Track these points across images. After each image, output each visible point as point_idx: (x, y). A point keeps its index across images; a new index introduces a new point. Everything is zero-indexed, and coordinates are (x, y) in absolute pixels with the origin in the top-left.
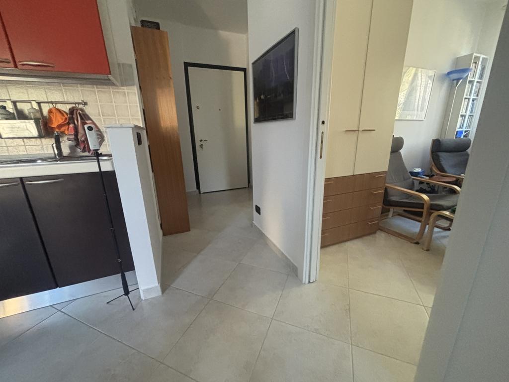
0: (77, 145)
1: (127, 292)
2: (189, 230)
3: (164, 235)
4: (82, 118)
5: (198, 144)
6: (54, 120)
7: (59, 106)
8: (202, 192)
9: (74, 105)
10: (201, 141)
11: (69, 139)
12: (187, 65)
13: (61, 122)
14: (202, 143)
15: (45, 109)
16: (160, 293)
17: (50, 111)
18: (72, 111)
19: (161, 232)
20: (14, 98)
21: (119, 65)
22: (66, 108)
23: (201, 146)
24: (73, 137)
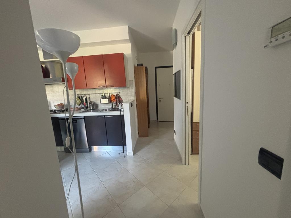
0: (117, 105)
1: (124, 152)
2: (148, 137)
3: (139, 136)
4: (118, 97)
5: (158, 100)
6: (112, 98)
7: (114, 94)
8: (159, 121)
9: (117, 94)
10: (160, 98)
11: (115, 103)
12: (156, 68)
13: (114, 98)
14: (160, 100)
15: (110, 95)
16: (133, 155)
17: (111, 96)
18: (116, 95)
19: (138, 135)
20: (104, 93)
21: (129, 81)
22: (115, 94)
23: (160, 101)
24: (116, 103)
